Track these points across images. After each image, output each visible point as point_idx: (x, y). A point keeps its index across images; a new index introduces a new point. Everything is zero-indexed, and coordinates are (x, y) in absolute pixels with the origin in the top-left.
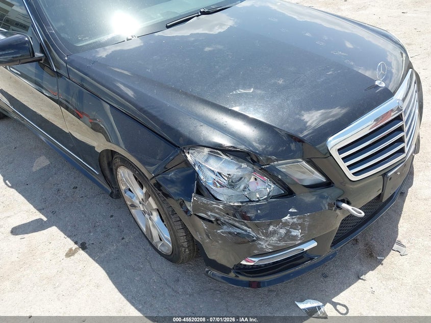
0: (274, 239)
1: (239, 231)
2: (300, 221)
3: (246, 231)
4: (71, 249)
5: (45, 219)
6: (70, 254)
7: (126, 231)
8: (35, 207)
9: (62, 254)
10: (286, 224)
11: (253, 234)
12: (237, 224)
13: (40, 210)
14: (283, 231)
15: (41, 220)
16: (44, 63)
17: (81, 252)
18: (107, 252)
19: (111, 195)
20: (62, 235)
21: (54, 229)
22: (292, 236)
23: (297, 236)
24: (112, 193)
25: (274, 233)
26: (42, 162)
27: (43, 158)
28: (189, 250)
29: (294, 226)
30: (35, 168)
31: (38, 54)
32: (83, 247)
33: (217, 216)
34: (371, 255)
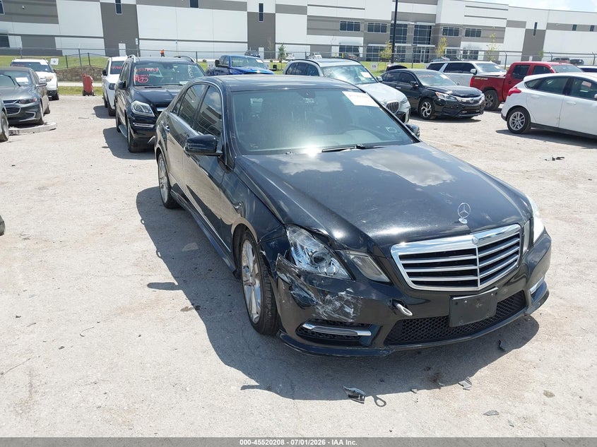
0: (330, 308)
1: (306, 295)
2: (354, 301)
3: (310, 296)
4: (187, 307)
5: (177, 284)
6: (186, 309)
7: (235, 307)
8: (172, 275)
9: (179, 308)
10: (341, 298)
11: (314, 299)
12: (306, 289)
13: (175, 278)
14: (338, 304)
15: (174, 284)
16: (221, 158)
17: (194, 311)
18: (214, 316)
19: (234, 273)
20: (185, 297)
21: (180, 292)
22: (346, 312)
23: (349, 314)
24: (235, 271)
25: (330, 302)
26: (193, 246)
27: (194, 244)
28: (272, 314)
29: (348, 303)
30: (185, 249)
31: (219, 151)
32: (197, 308)
33: (293, 279)
34: (435, 381)
